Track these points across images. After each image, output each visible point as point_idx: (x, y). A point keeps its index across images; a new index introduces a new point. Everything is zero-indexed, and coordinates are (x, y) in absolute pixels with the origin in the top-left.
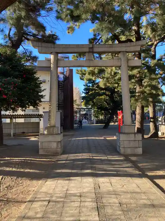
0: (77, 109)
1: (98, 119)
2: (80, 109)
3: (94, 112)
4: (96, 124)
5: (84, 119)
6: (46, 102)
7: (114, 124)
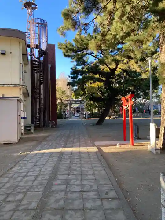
0: (67, 101)
1: (91, 113)
2: (70, 101)
3: (86, 105)
4: (89, 118)
5: (77, 113)
6: (5, 86)
7: (109, 118)
